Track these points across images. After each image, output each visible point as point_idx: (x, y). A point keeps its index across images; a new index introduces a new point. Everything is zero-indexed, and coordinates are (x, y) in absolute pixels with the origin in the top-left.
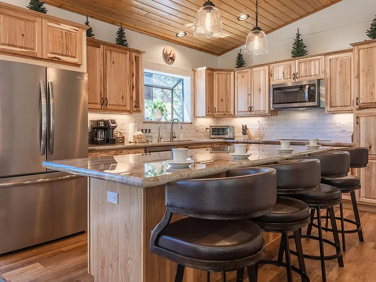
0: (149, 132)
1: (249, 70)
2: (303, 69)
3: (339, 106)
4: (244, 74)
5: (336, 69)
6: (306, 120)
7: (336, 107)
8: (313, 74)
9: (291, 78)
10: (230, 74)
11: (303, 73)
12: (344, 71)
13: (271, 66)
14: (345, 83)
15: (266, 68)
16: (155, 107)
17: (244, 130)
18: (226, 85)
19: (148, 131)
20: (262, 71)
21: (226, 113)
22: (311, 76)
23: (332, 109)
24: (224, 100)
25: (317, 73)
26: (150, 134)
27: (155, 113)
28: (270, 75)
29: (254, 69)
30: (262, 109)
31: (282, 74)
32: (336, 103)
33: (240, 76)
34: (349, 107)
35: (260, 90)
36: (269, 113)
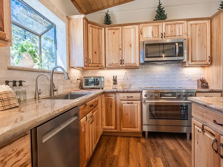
0: (21, 85)
1: (120, 28)
2: (169, 30)
3: (198, 61)
4: (114, 31)
5: (196, 33)
6: (162, 71)
7: (196, 61)
8: (178, 34)
9: (158, 37)
10: (101, 29)
11: (169, 33)
12: (202, 34)
13: (141, 26)
14: (203, 43)
15: (137, 26)
16: (23, 50)
17: (114, 80)
18: (98, 38)
19: (18, 83)
20: (132, 30)
21: (99, 65)
22: (176, 36)
23: (193, 63)
24: (97, 53)
25: (181, 34)
26: (22, 89)
27: (23, 58)
28: (141, 33)
29: (125, 27)
30: (132, 62)
31: (151, 33)
32: (196, 58)
33: (111, 32)
34: (206, 62)
35: (130, 45)
36: (139, 66)
